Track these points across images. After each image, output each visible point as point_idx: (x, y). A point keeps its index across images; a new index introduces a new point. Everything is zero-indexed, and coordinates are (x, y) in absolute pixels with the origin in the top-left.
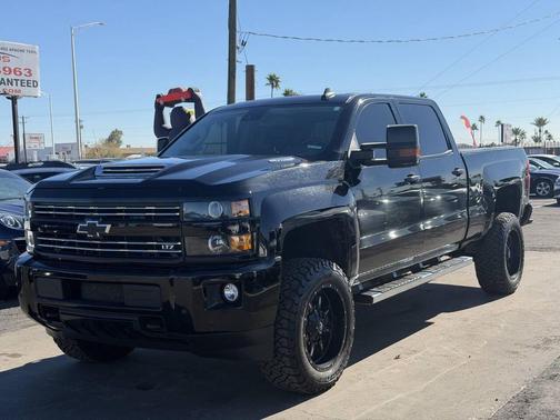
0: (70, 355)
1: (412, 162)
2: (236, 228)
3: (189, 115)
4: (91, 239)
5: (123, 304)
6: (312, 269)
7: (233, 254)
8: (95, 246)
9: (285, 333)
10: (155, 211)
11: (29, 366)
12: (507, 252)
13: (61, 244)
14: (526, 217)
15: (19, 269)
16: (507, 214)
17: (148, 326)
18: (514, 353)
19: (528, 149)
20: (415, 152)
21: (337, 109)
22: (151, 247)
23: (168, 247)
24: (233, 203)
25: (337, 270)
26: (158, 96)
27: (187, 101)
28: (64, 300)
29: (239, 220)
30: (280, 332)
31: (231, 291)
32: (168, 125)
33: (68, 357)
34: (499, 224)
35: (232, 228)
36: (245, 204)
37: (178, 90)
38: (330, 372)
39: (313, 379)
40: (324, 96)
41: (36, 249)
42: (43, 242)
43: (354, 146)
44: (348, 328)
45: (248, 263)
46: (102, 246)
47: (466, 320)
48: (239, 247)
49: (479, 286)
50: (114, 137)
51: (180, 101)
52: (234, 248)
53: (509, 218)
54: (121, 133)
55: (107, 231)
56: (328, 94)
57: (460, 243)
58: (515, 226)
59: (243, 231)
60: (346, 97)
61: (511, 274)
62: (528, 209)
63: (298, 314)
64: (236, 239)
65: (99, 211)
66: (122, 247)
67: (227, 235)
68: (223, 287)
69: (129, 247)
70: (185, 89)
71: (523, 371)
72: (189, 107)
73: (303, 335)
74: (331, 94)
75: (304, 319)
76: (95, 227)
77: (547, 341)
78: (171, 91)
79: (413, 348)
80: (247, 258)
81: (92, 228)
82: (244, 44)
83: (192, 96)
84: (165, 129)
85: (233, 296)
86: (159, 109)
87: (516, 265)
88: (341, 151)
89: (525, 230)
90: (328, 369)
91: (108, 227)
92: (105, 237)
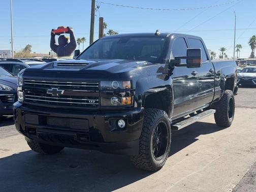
0: (35, 150)
1: (198, 65)
2: (124, 93)
3: (67, 39)
4: (53, 97)
5: (69, 128)
6: (156, 114)
7: (122, 106)
8: (56, 100)
9: (144, 143)
10: (86, 84)
11: (14, 155)
13: (37, 98)
15: (15, 110)
16: (229, 90)
17: (82, 138)
18: (239, 154)
20: (200, 61)
21: (163, 39)
22: (84, 101)
23: (92, 102)
24: (124, 82)
25: (165, 114)
26: (53, 30)
27: (67, 33)
28: (39, 125)
29: (126, 90)
30: (142, 142)
31: (121, 123)
32: (57, 43)
33: (33, 151)
34: (226, 95)
35: (122, 93)
36: (129, 82)
37: (62, 28)
38: (161, 161)
39: (155, 164)
40: (156, 34)
41: (25, 100)
42: (28, 97)
43: (171, 57)
44: (169, 141)
45: (129, 110)
46: (59, 100)
47: (213, 138)
48: (126, 103)
49: (215, 123)
50: (27, 48)
51: (63, 33)
52: (123, 103)
53: (230, 92)
54: (31, 46)
55: (62, 93)
56: (158, 33)
57: (210, 103)
58: (232, 96)
59: (127, 95)
60: (166, 34)
61: (230, 118)
63: (150, 134)
64: (124, 99)
65: (58, 84)
66: (69, 101)
67: (119, 97)
68: (117, 121)
69: (72, 101)
70: (65, 27)
71: (246, 162)
72: (67, 36)
73: (152, 144)
74: (159, 33)
75: (152, 137)
76: (56, 91)
77: (252, 149)
78: (59, 28)
80: (129, 108)
81: (54, 91)
82: (98, 7)
83: (69, 31)
84: (56, 45)
85: (122, 126)
86: (53, 36)
87: (231, 114)
88: (166, 60)
89: (235, 97)
90: (161, 160)
91: (63, 91)
92: (61, 96)
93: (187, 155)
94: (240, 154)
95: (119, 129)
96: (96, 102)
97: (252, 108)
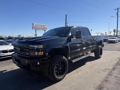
6: (58, 58)
12: (100, 52)
14: (103, 46)
19: (104, 36)
20: (81, 36)
21: (68, 28)
23: (28, 54)
25: (64, 58)
29: (41, 49)
30: (50, 71)
34: (98, 47)
36: (42, 46)
38: (62, 77)
43: (70, 35)
44: (67, 68)
47: (92, 63)
53: (100, 46)
57: (91, 51)
58: (101, 48)
60: (70, 27)
61: (100, 55)
62: (103, 45)
64: (40, 53)
76: (18, 49)
79: (81, 70)
85: (39, 64)
87: (101, 54)
89: (103, 48)
93: (78, 72)
94: (99, 72)
95: (38, 66)
96: (29, 54)
97: (111, 51)
